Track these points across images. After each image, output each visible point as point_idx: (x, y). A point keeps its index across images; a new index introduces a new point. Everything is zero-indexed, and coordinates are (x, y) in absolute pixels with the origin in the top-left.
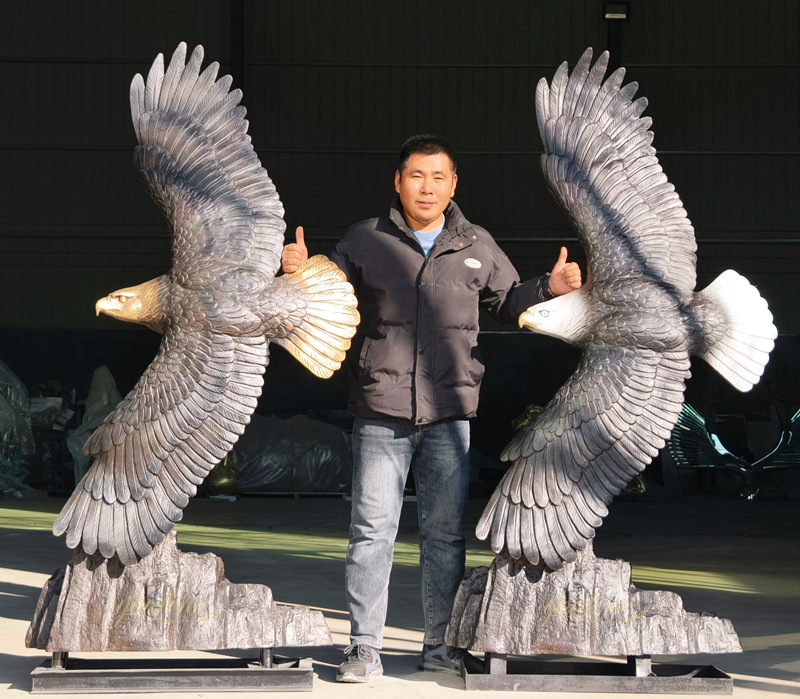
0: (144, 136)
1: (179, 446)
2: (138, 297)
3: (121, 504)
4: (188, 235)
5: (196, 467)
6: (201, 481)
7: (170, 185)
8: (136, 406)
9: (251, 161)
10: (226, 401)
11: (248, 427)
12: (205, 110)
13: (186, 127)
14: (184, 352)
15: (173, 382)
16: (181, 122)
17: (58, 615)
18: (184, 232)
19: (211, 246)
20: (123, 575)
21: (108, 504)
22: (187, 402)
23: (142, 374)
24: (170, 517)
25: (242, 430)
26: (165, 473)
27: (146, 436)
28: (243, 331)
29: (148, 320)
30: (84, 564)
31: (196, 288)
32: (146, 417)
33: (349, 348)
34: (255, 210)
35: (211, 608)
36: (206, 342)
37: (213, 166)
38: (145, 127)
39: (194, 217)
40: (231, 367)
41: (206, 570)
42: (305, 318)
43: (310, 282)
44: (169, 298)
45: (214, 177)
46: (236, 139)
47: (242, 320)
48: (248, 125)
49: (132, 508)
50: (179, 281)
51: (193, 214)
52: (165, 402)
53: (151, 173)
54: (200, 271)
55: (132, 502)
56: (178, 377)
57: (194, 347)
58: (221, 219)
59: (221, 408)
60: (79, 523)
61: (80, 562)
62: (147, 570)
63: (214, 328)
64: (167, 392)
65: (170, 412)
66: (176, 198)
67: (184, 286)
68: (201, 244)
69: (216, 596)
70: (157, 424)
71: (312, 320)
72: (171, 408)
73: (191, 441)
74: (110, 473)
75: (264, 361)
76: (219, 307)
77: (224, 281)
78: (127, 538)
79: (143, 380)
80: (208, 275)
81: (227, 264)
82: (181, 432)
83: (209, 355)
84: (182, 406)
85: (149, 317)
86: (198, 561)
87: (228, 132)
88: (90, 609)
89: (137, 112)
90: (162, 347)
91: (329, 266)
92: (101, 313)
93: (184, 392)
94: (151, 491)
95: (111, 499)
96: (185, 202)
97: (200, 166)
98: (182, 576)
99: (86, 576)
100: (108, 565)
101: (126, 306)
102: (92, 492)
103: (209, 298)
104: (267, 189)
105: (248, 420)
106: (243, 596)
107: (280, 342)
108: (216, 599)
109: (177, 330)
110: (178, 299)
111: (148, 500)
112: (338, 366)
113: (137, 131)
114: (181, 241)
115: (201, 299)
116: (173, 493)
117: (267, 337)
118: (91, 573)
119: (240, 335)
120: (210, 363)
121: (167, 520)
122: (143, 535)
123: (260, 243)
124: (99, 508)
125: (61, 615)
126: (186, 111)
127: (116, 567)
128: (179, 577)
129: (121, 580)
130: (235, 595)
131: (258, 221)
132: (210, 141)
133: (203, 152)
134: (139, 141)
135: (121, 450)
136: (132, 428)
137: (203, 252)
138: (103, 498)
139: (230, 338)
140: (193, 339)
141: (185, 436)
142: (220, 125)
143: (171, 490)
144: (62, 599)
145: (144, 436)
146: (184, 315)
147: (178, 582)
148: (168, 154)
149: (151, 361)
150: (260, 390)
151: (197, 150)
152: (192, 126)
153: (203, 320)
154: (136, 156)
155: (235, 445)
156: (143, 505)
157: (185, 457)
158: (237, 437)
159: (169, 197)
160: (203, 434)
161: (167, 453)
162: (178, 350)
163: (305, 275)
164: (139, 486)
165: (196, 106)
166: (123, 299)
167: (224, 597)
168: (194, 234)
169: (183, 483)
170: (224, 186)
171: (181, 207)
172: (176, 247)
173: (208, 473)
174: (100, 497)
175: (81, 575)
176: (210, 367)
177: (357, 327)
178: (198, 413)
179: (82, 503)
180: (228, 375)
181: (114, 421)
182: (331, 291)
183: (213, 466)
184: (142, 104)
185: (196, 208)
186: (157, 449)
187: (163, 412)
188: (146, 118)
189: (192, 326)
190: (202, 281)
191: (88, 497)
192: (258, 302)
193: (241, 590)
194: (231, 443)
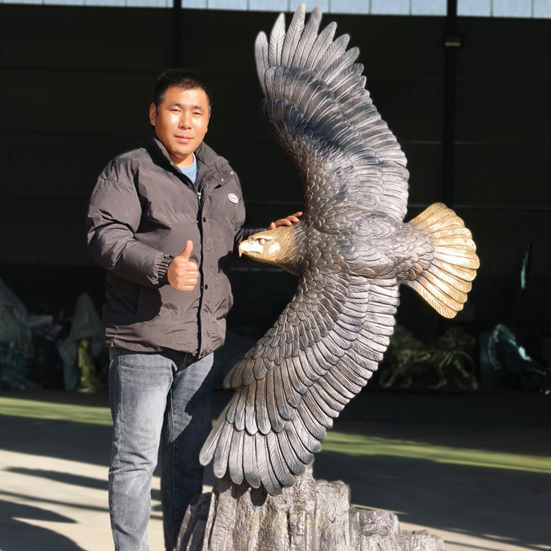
0: (270, 90)
1: (317, 381)
2: (276, 240)
3: (262, 434)
4: (322, 182)
5: (333, 402)
6: (337, 414)
7: (301, 135)
8: (277, 343)
9: (372, 113)
10: (362, 340)
11: (381, 364)
12: (326, 66)
13: (309, 82)
14: (323, 292)
15: (312, 321)
16: (304, 78)
17: (206, 540)
18: (317, 179)
19: (344, 193)
20: (266, 503)
21: (250, 435)
22: (326, 340)
23: (281, 313)
24: (310, 449)
25: (375, 366)
26: (303, 406)
27: (286, 371)
28: (377, 273)
29: (284, 262)
30: (229, 492)
31: (334, 232)
32: (286, 354)
33: (470, 290)
34: (381, 159)
35: (347, 534)
36: (344, 284)
37: (338, 117)
38: (270, 83)
39: (327, 165)
40: (365, 307)
41: (339, 498)
42: (433, 262)
43: (435, 227)
44: (306, 242)
45: (341, 127)
46: (355, 93)
47: (377, 263)
48: (365, 81)
49: (272, 438)
50: (316, 226)
51: (326, 162)
52: (305, 340)
53: (280, 124)
54: (336, 216)
55: (273, 434)
56: (317, 316)
57: (333, 288)
58: (352, 167)
59: (356, 346)
60: (225, 453)
61: (225, 490)
62: (288, 499)
63: (350, 271)
64: (307, 330)
65: (309, 349)
66: (308, 147)
67: (321, 230)
68: (334, 191)
69: (350, 523)
70: (297, 360)
71: (438, 264)
72: (310, 345)
73: (329, 376)
74: (251, 406)
75: (395, 301)
76: (356, 250)
77: (359, 226)
78: (270, 468)
79: (283, 319)
80: (345, 220)
81: (360, 210)
82: (319, 368)
83: (346, 296)
84: (320, 344)
85: (286, 259)
86: (332, 489)
87: (348, 87)
88: (236, 535)
89: (261, 68)
90: (300, 287)
91: (449, 213)
92: (243, 254)
93: (322, 331)
94: (290, 423)
95: (253, 429)
96: (316, 151)
97: (327, 117)
98: (318, 503)
99: (231, 503)
100: (251, 493)
101: (266, 249)
102: (234, 424)
103: (346, 242)
104: (390, 139)
105: (381, 357)
106: (372, 523)
107: (410, 284)
108: (350, 526)
109: (315, 271)
110: (316, 242)
111: (288, 432)
112: (461, 307)
113: (263, 85)
114: (315, 187)
115: (339, 242)
116: (311, 426)
117: (399, 279)
118: (235, 500)
119: (374, 277)
120: (348, 304)
121: (307, 451)
122: (285, 465)
123: (388, 190)
124: (242, 438)
125: (209, 542)
126: (307, 66)
127: (260, 496)
128: (316, 505)
129: (264, 507)
130: (365, 521)
131: (385, 170)
132: (333, 95)
133: (328, 104)
134: (266, 94)
135: (262, 384)
136: (273, 363)
137: (337, 198)
138: (246, 429)
139: (365, 280)
140: (332, 281)
141: (323, 372)
142: (339, 80)
143: (309, 423)
144: (209, 526)
145: (285, 372)
146: (323, 257)
147: (315, 510)
148: (296, 106)
149: (290, 300)
150: (392, 328)
151: (322, 103)
152: (314, 80)
153: (341, 262)
154: (264, 108)
155: (369, 381)
156: (283, 437)
157: (322, 392)
158: (371, 373)
159: (300, 146)
160: (340, 370)
161: (306, 387)
162: (317, 291)
163: (429, 221)
164: (279, 418)
165: (317, 62)
166: (263, 241)
167: (356, 523)
168: (327, 181)
169: (321, 416)
170: (352, 136)
171: (313, 155)
172: (310, 193)
173: (343, 407)
174: (243, 428)
175: (227, 502)
176: (347, 307)
177: (477, 270)
178: (335, 351)
179: (225, 434)
180: (363, 315)
181: (256, 356)
182: (453, 236)
183: (348, 401)
184: (266, 60)
185: (327, 157)
186: (297, 384)
187: (303, 349)
188: (271, 73)
189: (331, 268)
190: (338, 226)
191: (229, 428)
192: (391, 247)
193: (370, 516)
194: (365, 379)
